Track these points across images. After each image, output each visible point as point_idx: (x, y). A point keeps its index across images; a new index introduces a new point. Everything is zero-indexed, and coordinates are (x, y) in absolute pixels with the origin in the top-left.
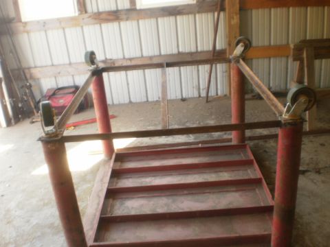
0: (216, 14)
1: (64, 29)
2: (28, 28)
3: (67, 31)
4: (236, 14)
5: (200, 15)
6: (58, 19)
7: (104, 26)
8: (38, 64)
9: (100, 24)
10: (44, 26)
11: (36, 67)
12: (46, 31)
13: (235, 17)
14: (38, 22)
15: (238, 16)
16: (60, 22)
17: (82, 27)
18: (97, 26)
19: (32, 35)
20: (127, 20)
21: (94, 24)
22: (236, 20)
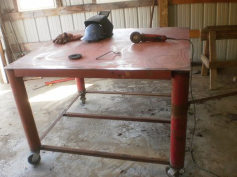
0: (152, 7)
1: (47, 17)
2: (23, 16)
3: (50, 18)
4: (166, 7)
5: (141, 8)
6: (43, 10)
7: (74, 15)
8: (30, 41)
9: (72, 14)
10: (34, 15)
11: (28, 43)
12: (35, 18)
13: (165, 10)
14: (30, 12)
15: (167, 9)
16: (45, 12)
17: (59, 16)
18: (70, 16)
19: (26, 21)
20: (90, 11)
21: (68, 14)
22: (165, 12)
